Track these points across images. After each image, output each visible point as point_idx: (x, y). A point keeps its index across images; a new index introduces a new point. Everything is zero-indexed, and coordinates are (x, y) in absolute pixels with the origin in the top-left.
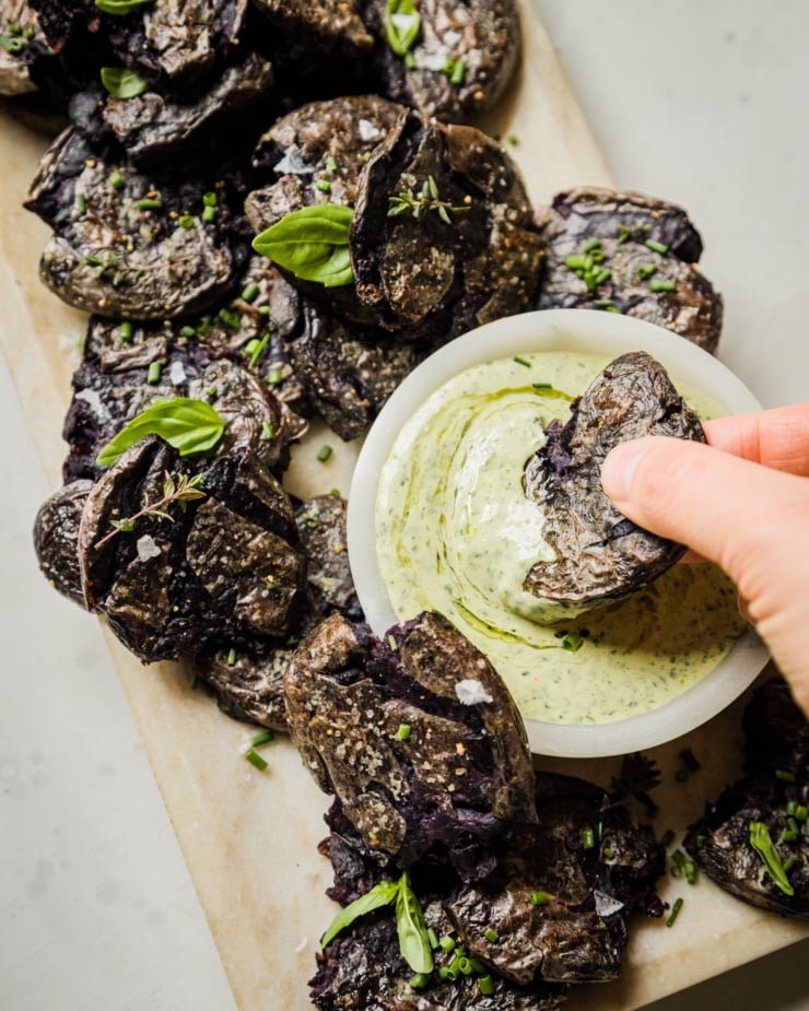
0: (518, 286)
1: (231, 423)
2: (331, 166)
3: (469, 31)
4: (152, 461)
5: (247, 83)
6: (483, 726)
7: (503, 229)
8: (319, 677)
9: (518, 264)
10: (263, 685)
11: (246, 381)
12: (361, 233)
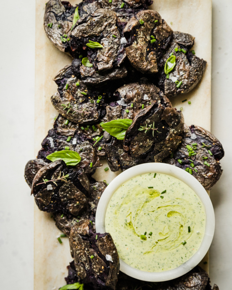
0: (170, 150)
1: (83, 159)
2: (131, 106)
3: (187, 73)
4: (58, 168)
5: (119, 75)
6: (109, 266)
7: (171, 135)
8: (78, 235)
9: (172, 145)
10: (67, 225)
11: (91, 149)
12: (129, 133)
